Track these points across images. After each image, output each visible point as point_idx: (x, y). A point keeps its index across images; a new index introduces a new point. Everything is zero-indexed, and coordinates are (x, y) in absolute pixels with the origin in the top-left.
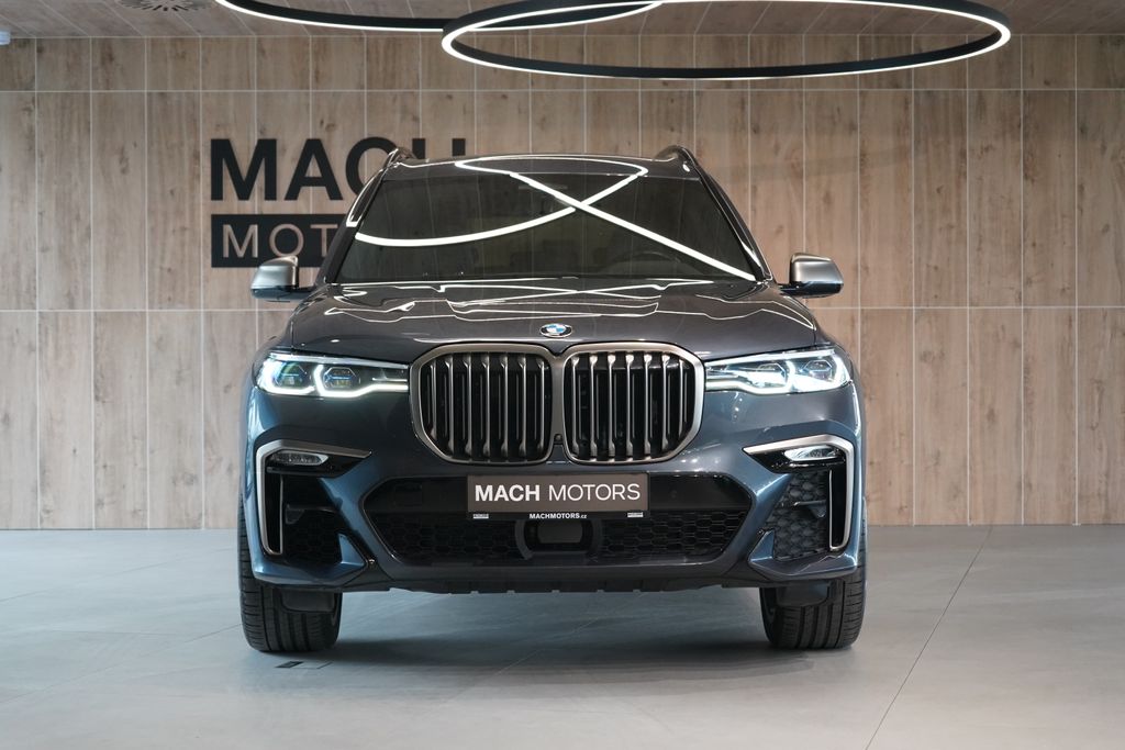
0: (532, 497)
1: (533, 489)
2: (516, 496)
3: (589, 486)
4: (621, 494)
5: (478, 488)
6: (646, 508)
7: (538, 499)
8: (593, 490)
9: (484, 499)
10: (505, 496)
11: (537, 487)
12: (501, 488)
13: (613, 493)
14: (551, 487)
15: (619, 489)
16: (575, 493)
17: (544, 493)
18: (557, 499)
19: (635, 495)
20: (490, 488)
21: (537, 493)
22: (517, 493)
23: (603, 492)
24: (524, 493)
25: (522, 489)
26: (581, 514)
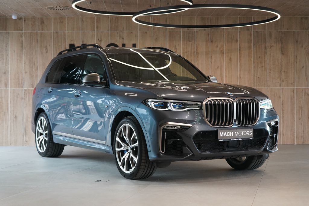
0: (232, 135)
1: (232, 133)
2: (228, 135)
3: (243, 132)
4: (248, 133)
5: (220, 133)
6: (252, 137)
7: (233, 135)
8: (243, 133)
9: (222, 136)
11: (233, 132)
12: (225, 133)
13: (247, 133)
14: (235, 132)
15: (248, 132)
16: (240, 134)
17: (234, 134)
19: (251, 134)
20: (223, 133)
21: (232, 134)
22: (229, 134)
23: (245, 133)
24: (230, 134)
25: (229, 133)
26: (241, 139)
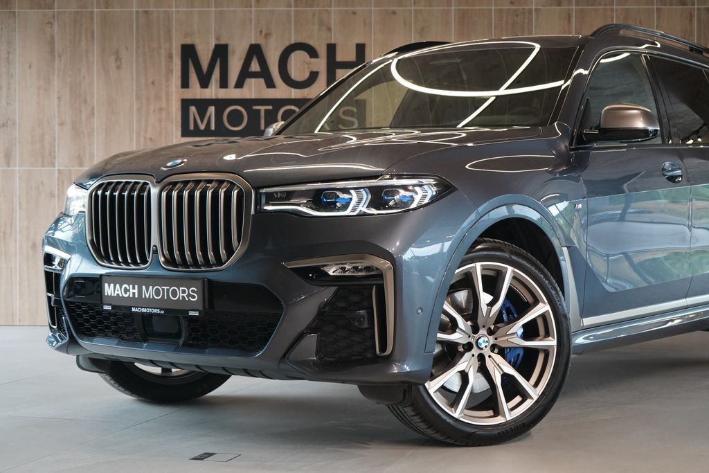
10: (119, 292)
18: (147, 297)
